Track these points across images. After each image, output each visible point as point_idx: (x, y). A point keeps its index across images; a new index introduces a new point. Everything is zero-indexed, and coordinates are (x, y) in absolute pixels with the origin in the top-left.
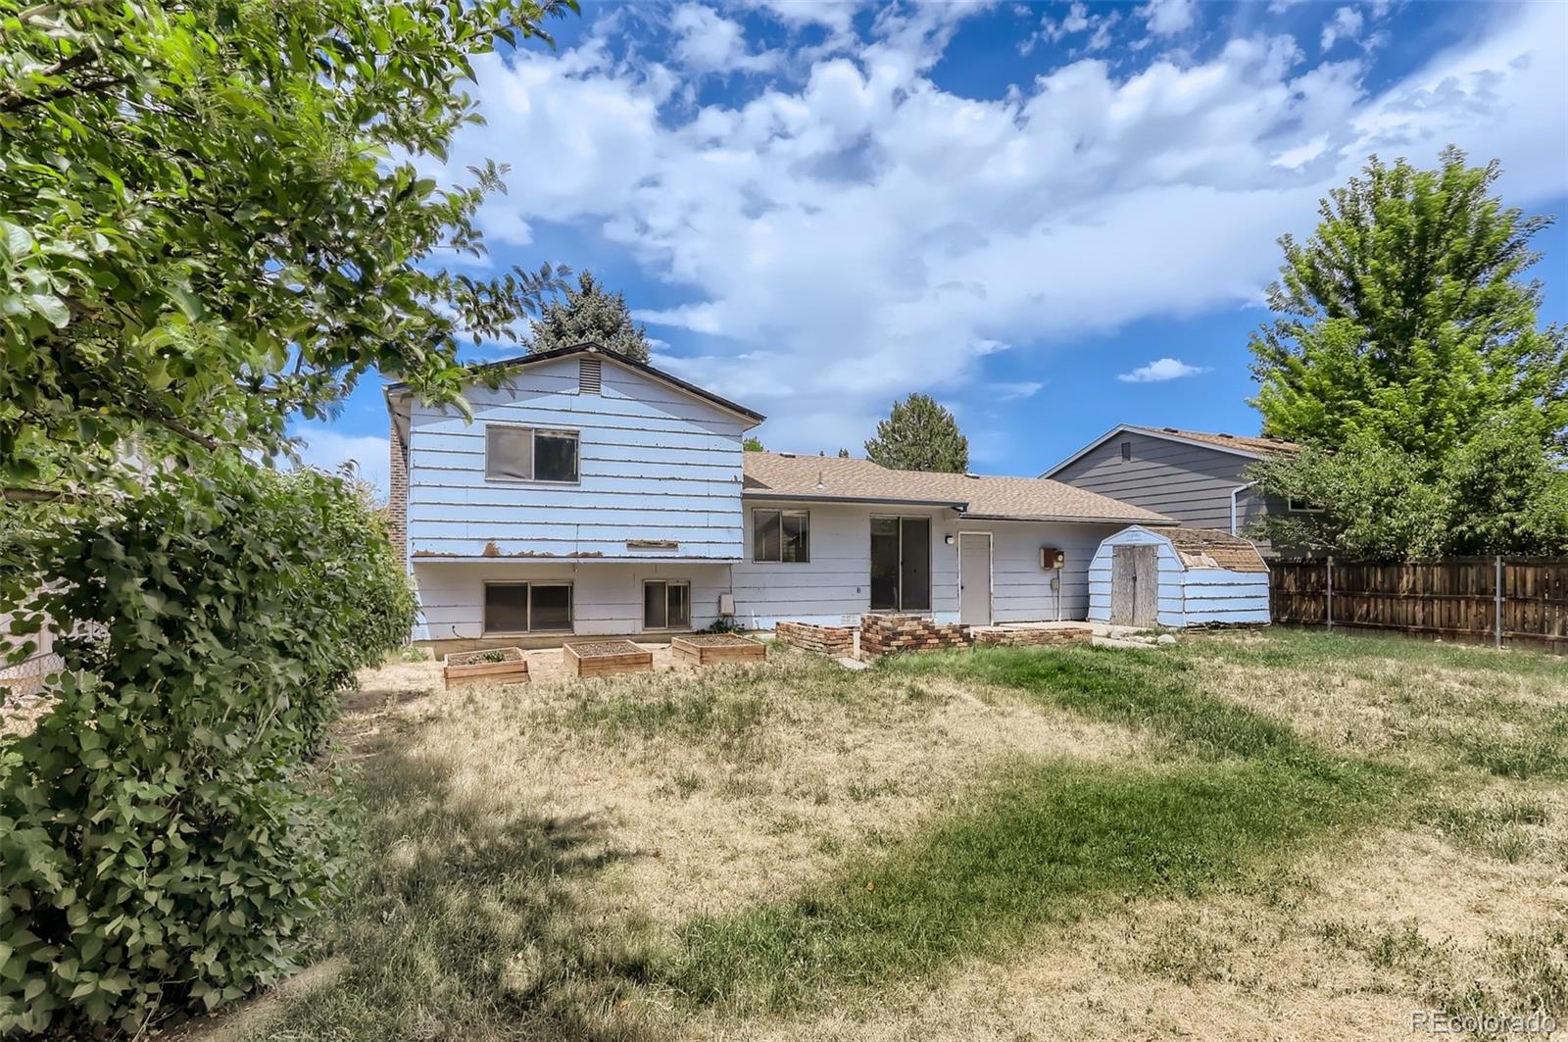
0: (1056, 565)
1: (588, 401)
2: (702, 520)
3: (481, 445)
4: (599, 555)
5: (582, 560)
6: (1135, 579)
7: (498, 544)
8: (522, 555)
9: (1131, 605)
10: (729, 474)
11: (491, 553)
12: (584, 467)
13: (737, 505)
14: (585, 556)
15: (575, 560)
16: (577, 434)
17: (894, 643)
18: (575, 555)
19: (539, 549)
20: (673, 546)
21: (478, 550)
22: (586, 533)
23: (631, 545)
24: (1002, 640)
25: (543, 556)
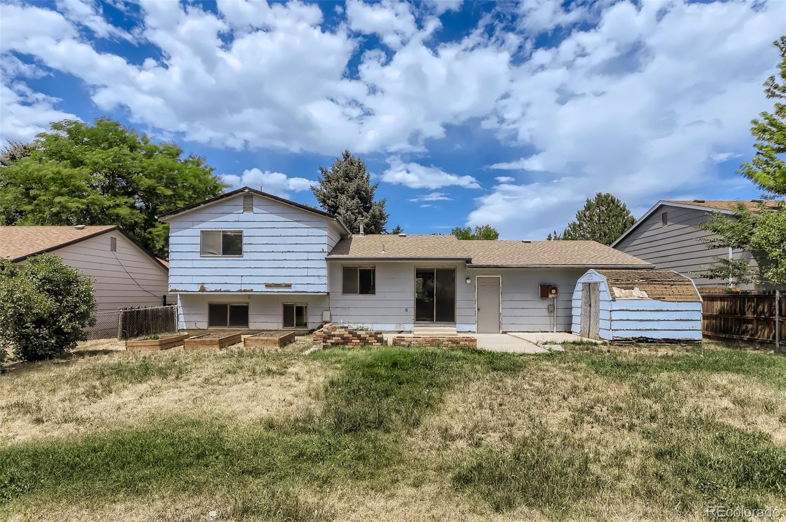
0: (550, 296)
1: (248, 216)
2: (304, 272)
3: (198, 240)
4: (252, 291)
5: (243, 293)
6: (590, 305)
7: (205, 286)
8: (216, 291)
9: (588, 323)
10: (319, 248)
11: (203, 289)
12: (245, 248)
13: (324, 264)
14: (245, 291)
15: (240, 293)
16: (241, 232)
17: (329, 341)
18: (240, 291)
19: (224, 288)
20: (289, 286)
21: (197, 288)
22: (246, 280)
23: (267, 286)
25: (225, 291)
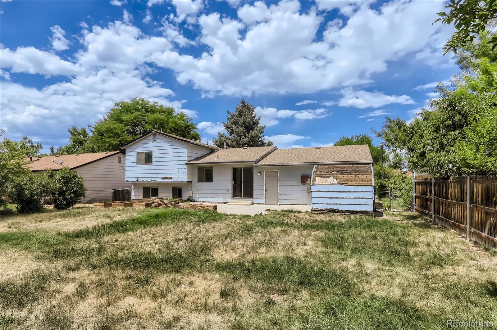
0: (307, 182)
1: (155, 144)
2: (177, 171)
3: (135, 157)
4: (156, 181)
5: (153, 182)
7: (138, 179)
8: (142, 181)
10: (183, 158)
11: (137, 180)
12: (153, 160)
13: (185, 167)
14: (153, 181)
15: (151, 182)
16: (152, 152)
18: (152, 181)
19: (145, 179)
20: (171, 178)
21: (135, 180)
22: (154, 175)
23: (162, 178)
24: (180, 207)
25: (146, 181)
